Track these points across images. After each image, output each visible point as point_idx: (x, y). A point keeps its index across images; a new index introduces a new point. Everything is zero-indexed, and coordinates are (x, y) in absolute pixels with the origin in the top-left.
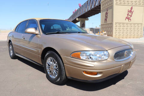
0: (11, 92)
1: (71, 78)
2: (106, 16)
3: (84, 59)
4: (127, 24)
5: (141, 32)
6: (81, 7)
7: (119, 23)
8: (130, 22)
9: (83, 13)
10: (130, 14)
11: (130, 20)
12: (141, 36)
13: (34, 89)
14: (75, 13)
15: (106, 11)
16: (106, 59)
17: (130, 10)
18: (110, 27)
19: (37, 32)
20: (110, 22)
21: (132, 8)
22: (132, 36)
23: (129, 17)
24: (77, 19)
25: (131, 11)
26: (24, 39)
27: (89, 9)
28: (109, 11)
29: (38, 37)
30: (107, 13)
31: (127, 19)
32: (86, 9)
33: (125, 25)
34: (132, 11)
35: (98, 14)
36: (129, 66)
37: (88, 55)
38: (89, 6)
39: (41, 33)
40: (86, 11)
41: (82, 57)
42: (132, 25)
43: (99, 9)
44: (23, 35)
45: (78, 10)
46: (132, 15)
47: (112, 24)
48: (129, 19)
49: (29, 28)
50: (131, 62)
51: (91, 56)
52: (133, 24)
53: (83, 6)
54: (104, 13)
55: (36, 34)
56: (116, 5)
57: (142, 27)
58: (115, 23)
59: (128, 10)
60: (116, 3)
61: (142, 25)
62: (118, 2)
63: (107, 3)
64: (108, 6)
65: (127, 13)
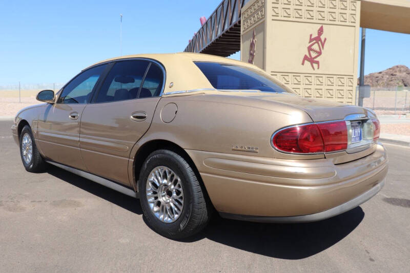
2: (252, 52)
4: (307, 76)
7: (284, 74)
8: (317, 71)
9: (207, 45)
10: (316, 47)
11: (315, 65)
15: (252, 39)
17: (315, 35)
21: (321, 31)
23: (313, 55)
25: (318, 39)
27: (220, 33)
28: (258, 39)
30: (252, 45)
32: (213, 36)
33: (302, 78)
34: (323, 40)
38: (220, 26)
42: (324, 79)
43: (237, 33)
45: (198, 35)
46: (323, 52)
48: (312, 61)
52: (324, 76)
53: (206, 23)
54: (248, 44)
56: (273, 20)
57: (352, 86)
58: (272, 72)
59: (309, 36)
60: (273, 16)
61: (351, 80)
62: (279, 12)
63: (253, 15)
64: (255, 22)
65: (308, 46)
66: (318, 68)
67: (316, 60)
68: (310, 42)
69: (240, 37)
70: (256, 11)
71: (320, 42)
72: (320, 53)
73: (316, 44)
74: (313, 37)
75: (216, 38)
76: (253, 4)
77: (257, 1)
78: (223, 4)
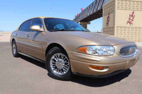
0: (13, 86)
1: (76, 73)
2: (108, 20)
3: (90, 53)
4: (129, 28)
6: (83, 11)
7: (121, 27)
8: (131, 26)
9: (85, 17)
10: (131, 18)
11: (131, 24)
13: (36, 84)
14: (77, 17)
15: (108, 15)
16: (112, 54)
17: (131, 14)
18: (112, 31)
19: (42, 30)
20: (112, 26)
24: (79, 23)
25: (132, 16)
26: (28, 36)
27: (91, 13)
28: (111, 15)
29: (43, 34)
30: (108, 17)
31: (128, 23)
32: (88, 14)
33: (126, 29)
34: (134, 16)
35: (100, 18)
36: (134, 63)
37: (94, 49)
39: (46, 30)
40: (88, 15)
41: (88, 52)
42: (134, 29)
43: (101, 14)
44: (27, 33)
45: (81, 14)
46: (134, 20)
47: (113, 27)
48: (130, 23)
49: (33, 25)
50: (135, 59)
51: (98, 51)
53: (85, 10)
54: (106, 17)
55: (41, 32)
56: (118, 9)
58: (117, 27)
59: (129, 15)
62: (120, 6)
63: (109, 7)
64: (110, 10)
65: (129, 18)
67: (131, 22)
70: (110, 6)
72: (133, 20)
76: (109, 4)
77: (111, 3)
78: (93, 3)
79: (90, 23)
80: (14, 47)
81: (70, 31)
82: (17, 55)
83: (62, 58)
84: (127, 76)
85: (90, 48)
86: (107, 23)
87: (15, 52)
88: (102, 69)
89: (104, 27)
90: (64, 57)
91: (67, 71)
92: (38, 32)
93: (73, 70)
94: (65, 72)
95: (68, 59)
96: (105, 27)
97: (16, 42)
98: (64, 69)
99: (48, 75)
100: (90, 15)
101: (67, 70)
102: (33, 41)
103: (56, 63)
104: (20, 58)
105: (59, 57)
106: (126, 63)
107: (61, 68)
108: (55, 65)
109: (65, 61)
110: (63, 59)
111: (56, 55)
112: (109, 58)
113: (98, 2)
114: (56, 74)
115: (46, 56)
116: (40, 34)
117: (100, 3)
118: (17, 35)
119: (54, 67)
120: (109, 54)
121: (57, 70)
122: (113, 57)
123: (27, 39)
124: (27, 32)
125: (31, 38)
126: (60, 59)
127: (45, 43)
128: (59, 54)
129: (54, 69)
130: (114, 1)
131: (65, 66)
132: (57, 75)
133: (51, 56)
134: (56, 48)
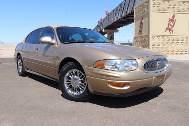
1: (94, 92)
2: (141, 26)
3: (109, 68)
4: (168, 36)
5: (186, 47)
6: (109, 15)
7: (158, 36)
8: (172, 34)
9: (111, 23)
10: (171, 24)
11: (171, 32)
12: (186, 53)
14: (101, 23)
17: (171, 18)
18: (146, 41)
19: (54, 42)
20: (146, 35)
21: (174, 16)
22: (175, 52)
23: (170, 27)
24: (104, 31)
25: (172, 20)
26: (37, 50)
27: (119, 18)
28: (145, 20)
29: (55, 47)
30: (141, 23)
31: (167, 30)
32: (115, 18)
33: (165, 38)
34: (175, 20)
35: (130, 23)
36: (163, 79)
37: (113, 64)
38: (119, 14)
39: (59, 42)
40: (115, 20)
41: (106, 67)
43: (131, 18)
45: (105, 19)
46: (175, 26)
47: (148, 36)
48: (170, 30)
49: (43, 36)
50: (165, 75)
51: (118, 66)
52: (175, 37)
53: (111, 13)
54: (138, 22)
55: (53, 44)
56: (153, 12)
57: (187, 41)
58: (153, 35)
59: (168, 19)
60: (153, 10)
61: (187, 38)
62: (156, 8)
63: (142, 10)
64: (143, 13)
65: (168, 23)
66: (172, 33)
67: (171, 29)
68: (169, 21)
69: (133, 19)
70: (144, 8)
71: (173, 21)
72: (173, 26)
73: (172, 22)
74: (170, 19)
75: (117, 20)
76: (142, 5)
77: (144, 4)
78: (121, 4)
79: (117, 31)
80: (20, 64)
81: (88, 42)
82: (24, 74)
83: (78, 74)
84: (157, 96)
85: (109, 62)
86: (140, 31)
87: (21, 70)
88: (123, 87)
89: (136, 36)
90: (81, 74)
91: (84, 91)
92: (50, 44)
93: (90, 89)
94: (81, 92)
95: (84, 76)
96: (138, 36)
97: (22, 57)
98: (80, 88)
99: (63, 95)
100: (117, 21)
101: (83, 89)
102: (43, 55)
103: (71, 80)
104: (27, 77)
105: (74, 73)
106: (153, 79)
107: (76, 87)
108: (70, 84)
109: (81, 78)
110: (79, 77)
111: (70, 71)
112: (130, 73)
113: (128, 2)
114: (71, 95)
115: (59, 74)
116: (52, 47)
117: (130, 4)
118: (23, 48)
119: (69, 85)
120: (131, 70)
121: (72, 89)
122: (137, 72)
123: (36, 53)
124: (35, 45)
125: (41, 52)
126: (76, 77)
127: (58, 58)
128: (74, 71)
129: (69, 89)
130: (148, 1)
131: (81, 85)
132: (73, 96)
133: (66, 73)
134: (70, 63)
